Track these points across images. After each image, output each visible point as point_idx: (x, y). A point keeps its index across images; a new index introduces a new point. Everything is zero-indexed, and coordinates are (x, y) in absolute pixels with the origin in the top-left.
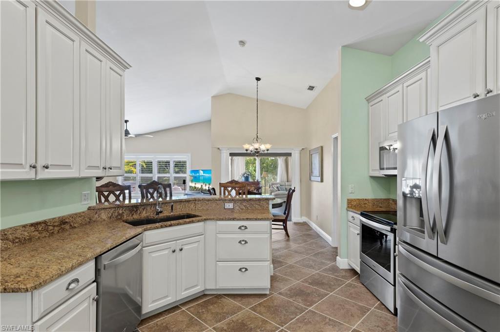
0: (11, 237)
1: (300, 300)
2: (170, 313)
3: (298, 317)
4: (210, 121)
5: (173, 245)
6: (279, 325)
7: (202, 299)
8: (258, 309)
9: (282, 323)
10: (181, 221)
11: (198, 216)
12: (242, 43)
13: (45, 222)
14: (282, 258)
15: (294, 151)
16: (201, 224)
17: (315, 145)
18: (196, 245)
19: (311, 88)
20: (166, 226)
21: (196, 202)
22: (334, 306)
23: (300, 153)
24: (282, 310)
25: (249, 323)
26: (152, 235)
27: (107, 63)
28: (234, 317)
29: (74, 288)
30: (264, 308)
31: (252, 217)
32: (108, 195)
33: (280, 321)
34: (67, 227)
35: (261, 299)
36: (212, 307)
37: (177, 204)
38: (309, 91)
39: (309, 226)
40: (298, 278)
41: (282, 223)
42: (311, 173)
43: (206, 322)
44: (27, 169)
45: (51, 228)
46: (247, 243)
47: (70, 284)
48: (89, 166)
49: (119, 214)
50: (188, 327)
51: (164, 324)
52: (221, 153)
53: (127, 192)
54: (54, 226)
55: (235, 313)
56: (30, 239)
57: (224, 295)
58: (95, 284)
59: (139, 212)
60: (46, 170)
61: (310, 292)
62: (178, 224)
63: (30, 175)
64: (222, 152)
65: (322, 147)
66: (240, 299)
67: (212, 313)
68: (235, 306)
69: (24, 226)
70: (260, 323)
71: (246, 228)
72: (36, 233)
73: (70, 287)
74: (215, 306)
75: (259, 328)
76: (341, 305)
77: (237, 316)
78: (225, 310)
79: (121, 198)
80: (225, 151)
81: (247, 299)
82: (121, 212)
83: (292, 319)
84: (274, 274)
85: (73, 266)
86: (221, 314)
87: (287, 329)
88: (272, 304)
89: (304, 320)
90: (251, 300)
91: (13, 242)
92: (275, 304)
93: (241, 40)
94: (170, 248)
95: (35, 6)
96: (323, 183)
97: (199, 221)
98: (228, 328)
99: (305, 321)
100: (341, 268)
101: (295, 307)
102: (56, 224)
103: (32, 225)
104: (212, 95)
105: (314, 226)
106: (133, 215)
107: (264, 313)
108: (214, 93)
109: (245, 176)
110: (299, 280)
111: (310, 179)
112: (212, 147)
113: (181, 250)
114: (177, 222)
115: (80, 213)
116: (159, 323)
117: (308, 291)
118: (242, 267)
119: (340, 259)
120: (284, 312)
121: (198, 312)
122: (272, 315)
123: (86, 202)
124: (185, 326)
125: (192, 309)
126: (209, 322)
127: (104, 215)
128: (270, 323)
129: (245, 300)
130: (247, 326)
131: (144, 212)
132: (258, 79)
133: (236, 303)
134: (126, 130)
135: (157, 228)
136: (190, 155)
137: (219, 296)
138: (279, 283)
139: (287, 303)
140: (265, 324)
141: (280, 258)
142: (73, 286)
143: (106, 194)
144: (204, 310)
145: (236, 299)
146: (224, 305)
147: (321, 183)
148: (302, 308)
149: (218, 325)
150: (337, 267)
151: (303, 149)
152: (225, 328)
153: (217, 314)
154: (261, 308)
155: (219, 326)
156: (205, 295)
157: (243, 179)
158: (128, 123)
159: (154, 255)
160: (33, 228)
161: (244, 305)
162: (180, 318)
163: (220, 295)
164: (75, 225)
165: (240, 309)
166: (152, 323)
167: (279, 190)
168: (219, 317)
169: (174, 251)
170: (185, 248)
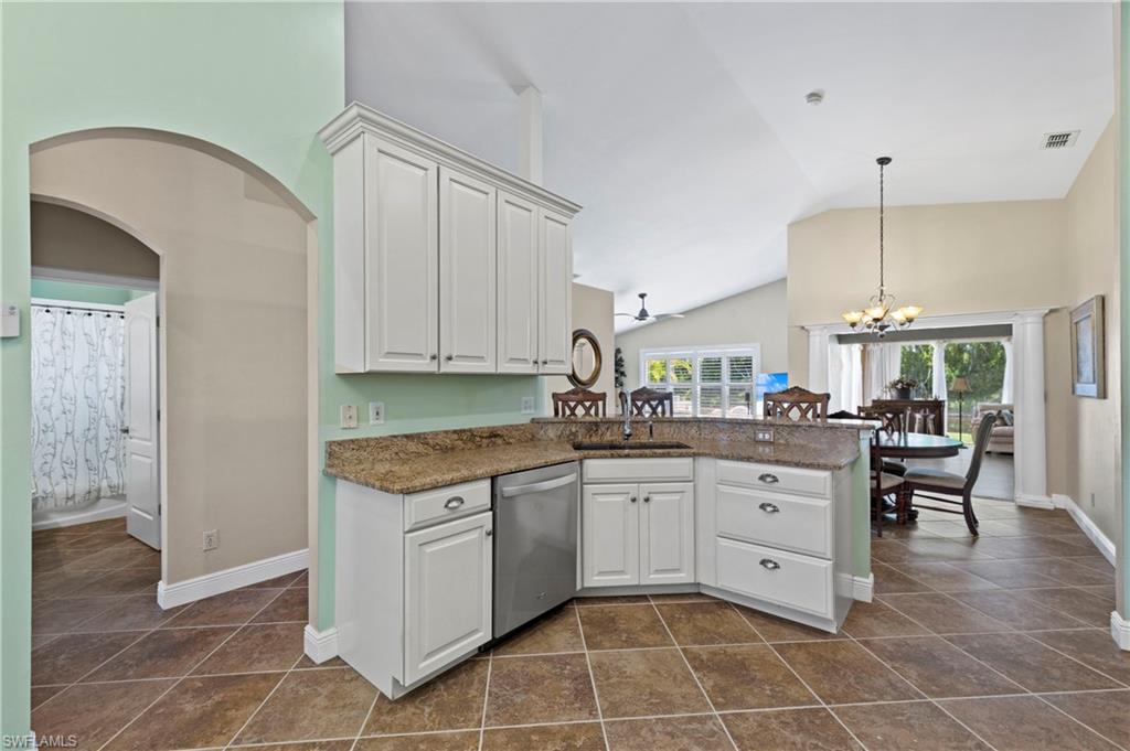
0: (431, 441)
1: (913, 674)
2: (630, 601)
3: (882, 702)
4: (784, 280)
5: (633, 489)
6: (821, 697)
7: (691, 598)
8: (793, 652)
9: (831, 696)
10: (647, 451)
11: (689, 447)
12: (815, 97)
13: (470, 430)
14: (922, 575)
15: (1022, 317)
16: (689, 461)
17: (1086, 295)
18: (677, 497)
19: (1059, 140)
20: (620, 457)
21: (702, 425)
22: (1021, 722)
23: (1044, 323)
24: (849, 673)
25: (756, 668)
26: (596, 467)
27: (540, 211)
28: (732, 648)
29: (456, 508)
30: (806, 656)
31: (790, 459)
32: (576, 407)
33: (829, 692)
34: (499, 441)
35: (809, 637)
36: (700, 616)
37: (666, 425)
38: (1055, 150)
39: (1073, 520)
40: (941, 627)
41: (960, 499)
42: (1077, 372)
43: (676, 637)
44: (428, 360)
45: (478, 439)
46: (777, 511)
47: (449, 502)
48: (512, 359)
49: (572, 433)
50: (644, 632)
51: (612, 614)
52: (808, 336)
53: (600, 403)
54: (482, 437)
55: (737, 641)
56: (453, 449)
57: (737, 606)
58: (491, 513)
59: (600, 432)
60: (450, 362)
61: (956, 667)
62: (641, 456)
63: (433, 368)
64: (811, 333)
65: (1103, 299)
66: (762, 622)
67: (695, 626)
68: (746, 630)
69: (446, 432)
70: (780, 678)
71: (775, 480)
72: (460, 442)
73: (450, 505)
74: (708, 617)
75: (771, 685)
76: (1049, 731)
77: (739, 647)
78: (721, 630)
79: (592, 412)
80: (817, 332)
81: (777, 627)
82: (574, 430)
83: (863, 701)
84: (873, 600)
85: (452, 479)
86: (709, 633)
87: (837, 714)
88: (833, 656)
89: (894, 715)
90: (785, 631)
91: (434, 448)
92: (839, 657)
93: (809, 92)
94: (628, 493)
95: (436, 165)
96: (1103, 401)
97: (681, 456)
98: (708, 660)
99: (900, 718)
100: (1123, 647)
101: (889, 681)
102: (485, 435)
103: (455, 432)
104: (789, 222)
105: (1085, 521)
106: (591, 436)
107: (800, 663)
108: (792, 216)
109: (899, 386)
110: (939, 633)
111: (1073, 392)
112: (789, 327)
113: (647, 500)
114: (638, 451)
115: (517, 426)
116: (606, 610)
117: (951, 663)
118: (767, 558)
119: (1119, 617)
120: (852, 680)
121: (673, 617)
122: (817, 673)
123: (528, 412)
124: (639, 628)
125: (665, 608)
126: (681, 638)
127: (552, 433)
128: (802, 686)
129: (772, 627)
130: (747, 670)
131: (609, 434)
132: (883, 161)
133: (752, 626)
134: (643, 309)
135: (606, 457)
136: (758, 345)
137: (726, 604)
138: (877, 621)
139: (872, 667)
140: (789, 683)
141: (918, 575)
142: (454, 504)
143: (572, 404)
144: (683, 616)
145: (755, 620)
146: (726, 620)
147: (1098, 401)
148: (908, 689)
149: (696, 648)
150: (1112, 641)
151: (1052, 311)
152: (704, 657)
153: (703, 630)
154: (800, 653)
155: (694, 650)
156: (700, 595)
157: (894, 393)
158: (646, 298)
159: (601, 499)
160: (456, 436)
161: (764, 635)
162: (639, 615)
163: (727, 602)
164: (511, 441)
165: (754, 638)
166: (596, 606)
167: (1006, 425)
168: (701, 636)
169: (634, 500)
170: (655, 498)
